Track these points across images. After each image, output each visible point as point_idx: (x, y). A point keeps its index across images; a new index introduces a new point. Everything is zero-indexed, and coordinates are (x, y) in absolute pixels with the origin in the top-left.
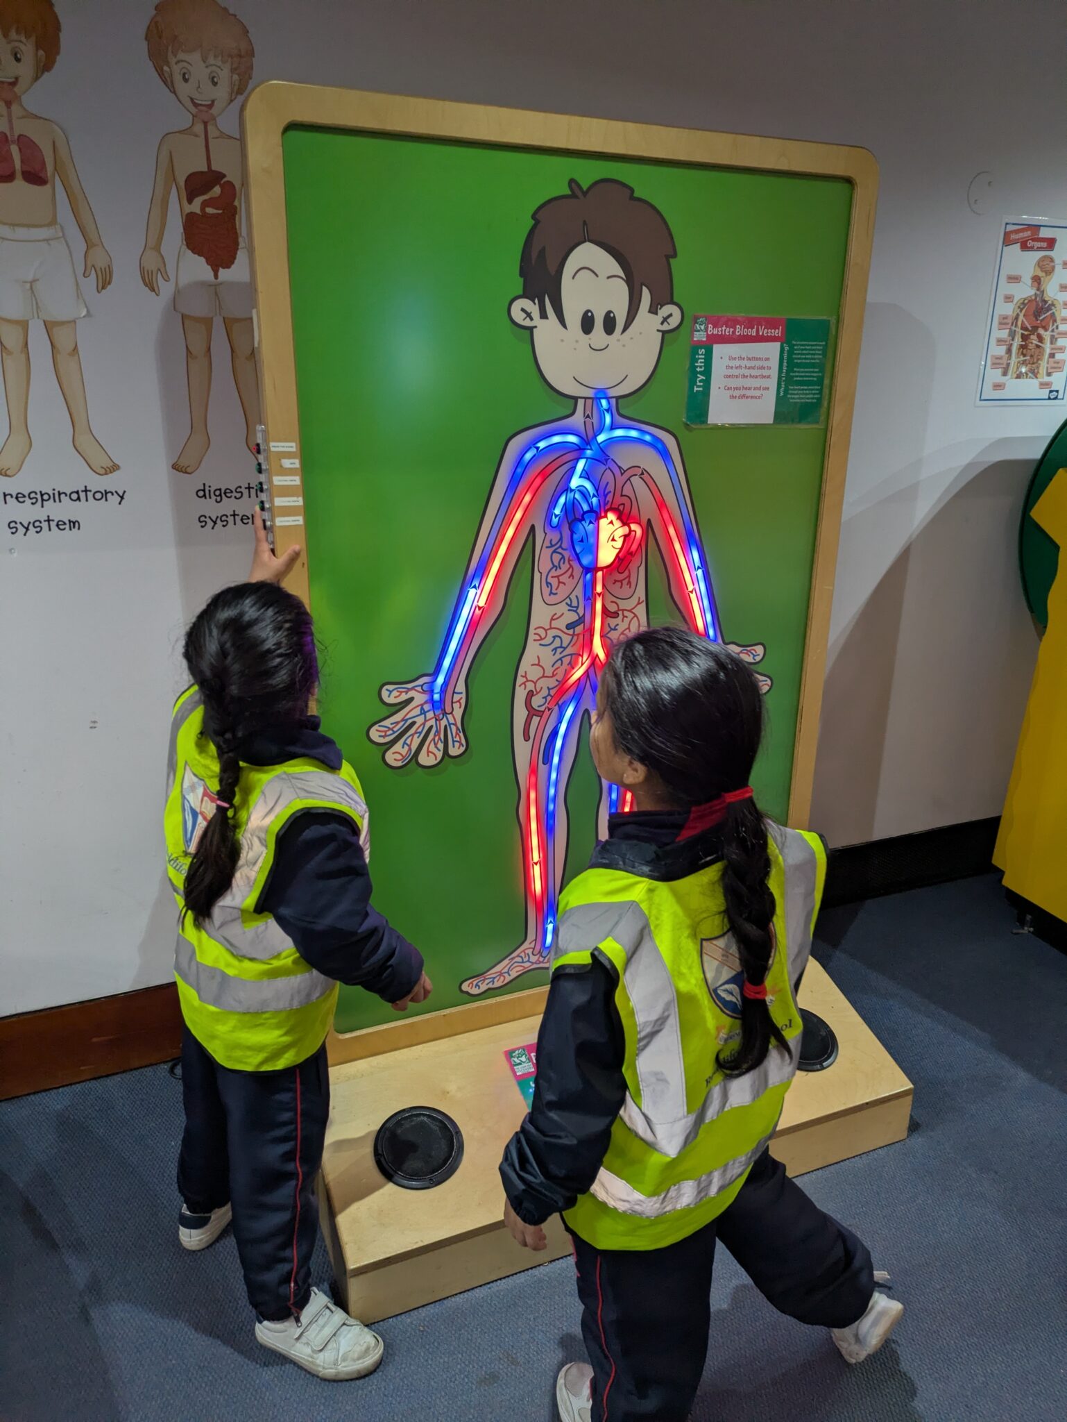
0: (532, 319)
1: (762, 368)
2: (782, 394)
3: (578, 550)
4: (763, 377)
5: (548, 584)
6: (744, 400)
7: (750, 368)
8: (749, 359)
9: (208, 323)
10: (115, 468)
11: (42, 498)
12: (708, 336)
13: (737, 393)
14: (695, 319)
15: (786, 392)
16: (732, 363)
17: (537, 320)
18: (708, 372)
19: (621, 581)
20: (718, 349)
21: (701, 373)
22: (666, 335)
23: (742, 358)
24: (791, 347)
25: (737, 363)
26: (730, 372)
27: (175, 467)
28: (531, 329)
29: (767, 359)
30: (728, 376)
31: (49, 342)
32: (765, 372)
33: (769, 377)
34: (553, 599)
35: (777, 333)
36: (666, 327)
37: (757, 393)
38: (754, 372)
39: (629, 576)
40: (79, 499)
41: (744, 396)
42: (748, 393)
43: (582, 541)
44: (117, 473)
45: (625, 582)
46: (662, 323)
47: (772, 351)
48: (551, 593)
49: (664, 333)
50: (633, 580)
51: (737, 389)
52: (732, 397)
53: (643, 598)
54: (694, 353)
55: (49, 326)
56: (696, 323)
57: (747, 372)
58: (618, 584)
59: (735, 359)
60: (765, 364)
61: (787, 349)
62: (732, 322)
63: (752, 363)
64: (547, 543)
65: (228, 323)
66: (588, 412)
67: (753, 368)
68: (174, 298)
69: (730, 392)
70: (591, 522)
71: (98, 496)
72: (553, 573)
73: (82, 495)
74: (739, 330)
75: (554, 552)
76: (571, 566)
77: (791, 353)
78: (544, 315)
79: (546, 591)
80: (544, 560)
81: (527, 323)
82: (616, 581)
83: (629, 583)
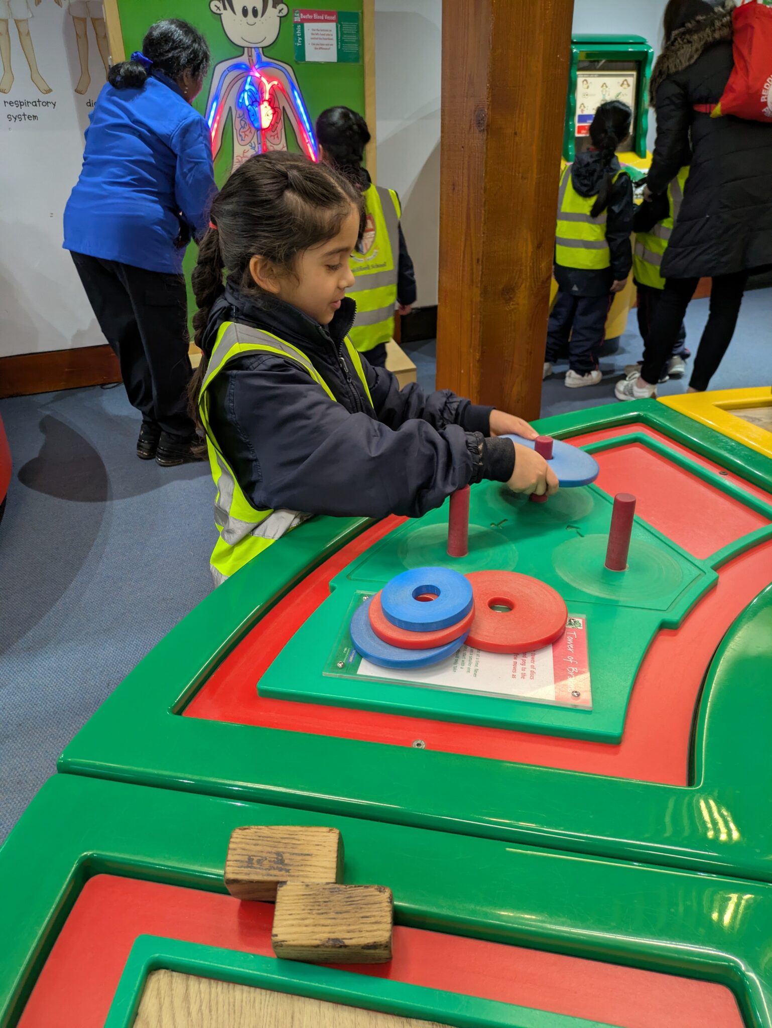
0: (220, 10)
1: (329, 35)
2: (339, 48)
3: (252, 119)
4: (329, 39)
5: (240, 135)
6: (321, 50)
7: (322, 35)
8: (321, 30)
9: (84, 20)
10: (50, 91)
11: (20, 104)
12: (301, 19)
13: (318, 47)
14: (294, 11)
15: (341, 46)
16: (314, 32)
17: (222, 11)
18: (303, 36)
19: (274, 136)
20: (306, 25)
21: (300, 36)
22: (282, 19)
23: (318, 30)
24: (341, 25)
25: (316, 32)
26: (313, 36)
27: (76, 91)
28: (220, 15)
29: (330, 31)
30: (312, 39)
31: (17, 30)
32: (331, 37)
33: (332, 39)
34: (242, 143)
35: (334, 18)
36: (281, 15)
37: (328, 47)
38: (325, 37)
39: (277, 134)
40: (36, 105)
41: (321, 48)
42: (323, 47)
43: (253, 115)
44: (51, 93)
45: (276, 136)
46: (279, 13)
47: (332, 26)
48: (242, 140)
49: (281, 17)
50: (279, 136)
51: (317, 44)
52: (316, 49)
53: (285, 145)
54: (295, 27)
55: (17, 22)
56: (294, 13)
57: (321, 37)
58: (272, 138)
59: (314, 30)
60: (330, 33)
61: (339, 26)
62: (311, 13)
63: (322, 33)
64: (238, 116)
65: (94, 21)
66: (250, 54)
67: (324, 35)
68: (69, 9)
69: (314, 46)
70: (256, 107)
71: (44, 104)
72: (242, 130)
73: (37, 103)
74: (316, 16)
75: (241, 120)
76: (250, 128)
77: (341, 27)
78: (225, 8)
79: (240, 138)
80: (237, 124)
81: (218, 12)
82: (271, 136)
83: (278, 137)
